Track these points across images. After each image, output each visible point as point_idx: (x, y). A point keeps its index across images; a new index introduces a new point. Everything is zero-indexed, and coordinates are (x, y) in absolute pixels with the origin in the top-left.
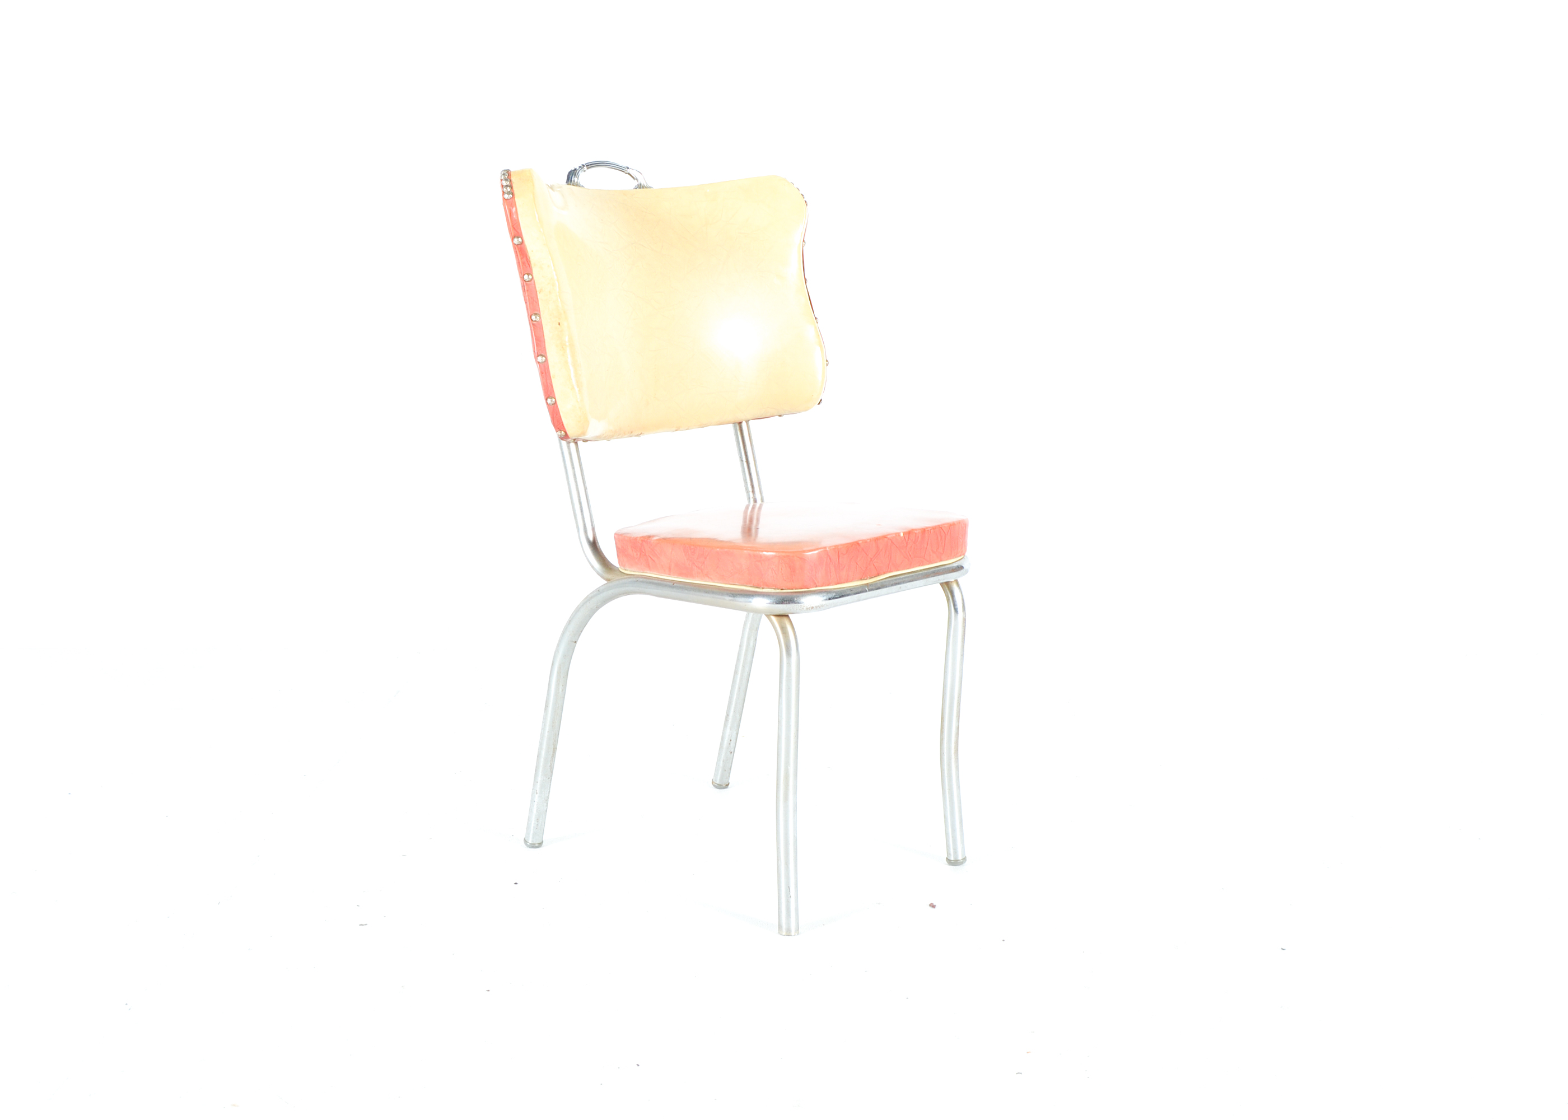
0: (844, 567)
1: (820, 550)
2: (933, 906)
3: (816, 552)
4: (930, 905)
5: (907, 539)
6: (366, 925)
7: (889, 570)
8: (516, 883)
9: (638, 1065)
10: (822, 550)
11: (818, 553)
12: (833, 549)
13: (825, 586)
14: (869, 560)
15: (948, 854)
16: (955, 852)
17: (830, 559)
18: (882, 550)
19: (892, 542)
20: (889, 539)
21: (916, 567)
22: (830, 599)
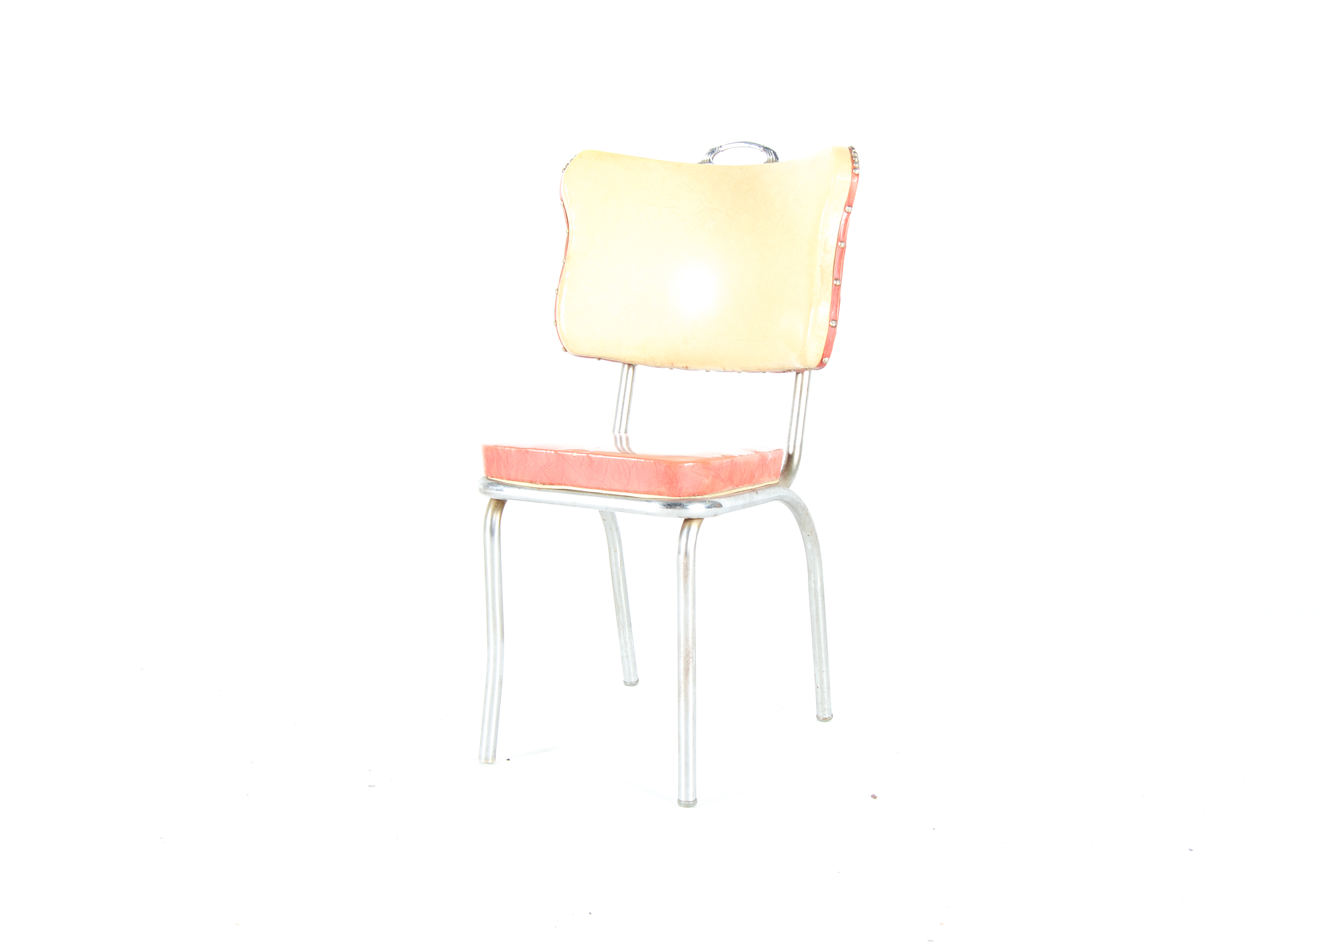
2: (874, 797)
4: (872, 796)
6: (374, 786)
8: (508, 760)
9: (590, 913)
15: (679, 795)
16: (687, 795)
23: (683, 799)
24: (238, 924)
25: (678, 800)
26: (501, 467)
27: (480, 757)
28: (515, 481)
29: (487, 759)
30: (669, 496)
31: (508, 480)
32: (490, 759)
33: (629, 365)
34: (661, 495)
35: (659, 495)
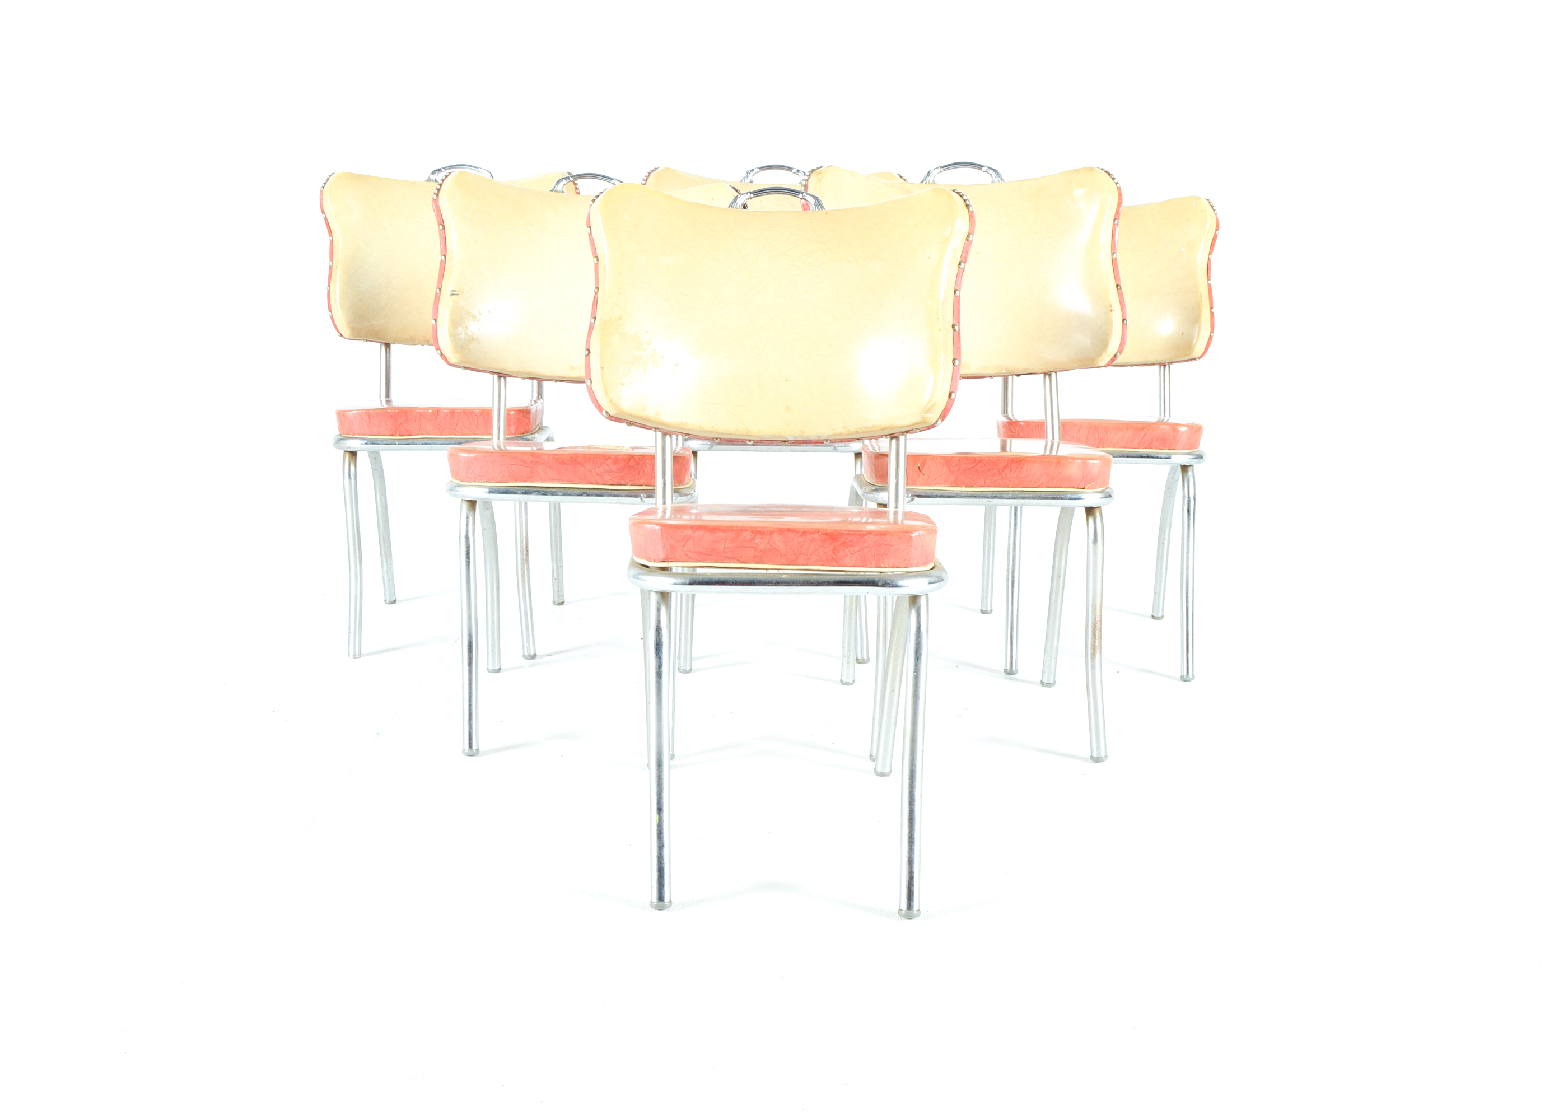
13: (366, 435)
14: (399, 423)
17: (362, 419)
18: (411, 419)
19: (420, 415)
20: (417, 411)
22: (366, 444)
27: (350, 653)
29: (355, 655)
32: (356, 653)
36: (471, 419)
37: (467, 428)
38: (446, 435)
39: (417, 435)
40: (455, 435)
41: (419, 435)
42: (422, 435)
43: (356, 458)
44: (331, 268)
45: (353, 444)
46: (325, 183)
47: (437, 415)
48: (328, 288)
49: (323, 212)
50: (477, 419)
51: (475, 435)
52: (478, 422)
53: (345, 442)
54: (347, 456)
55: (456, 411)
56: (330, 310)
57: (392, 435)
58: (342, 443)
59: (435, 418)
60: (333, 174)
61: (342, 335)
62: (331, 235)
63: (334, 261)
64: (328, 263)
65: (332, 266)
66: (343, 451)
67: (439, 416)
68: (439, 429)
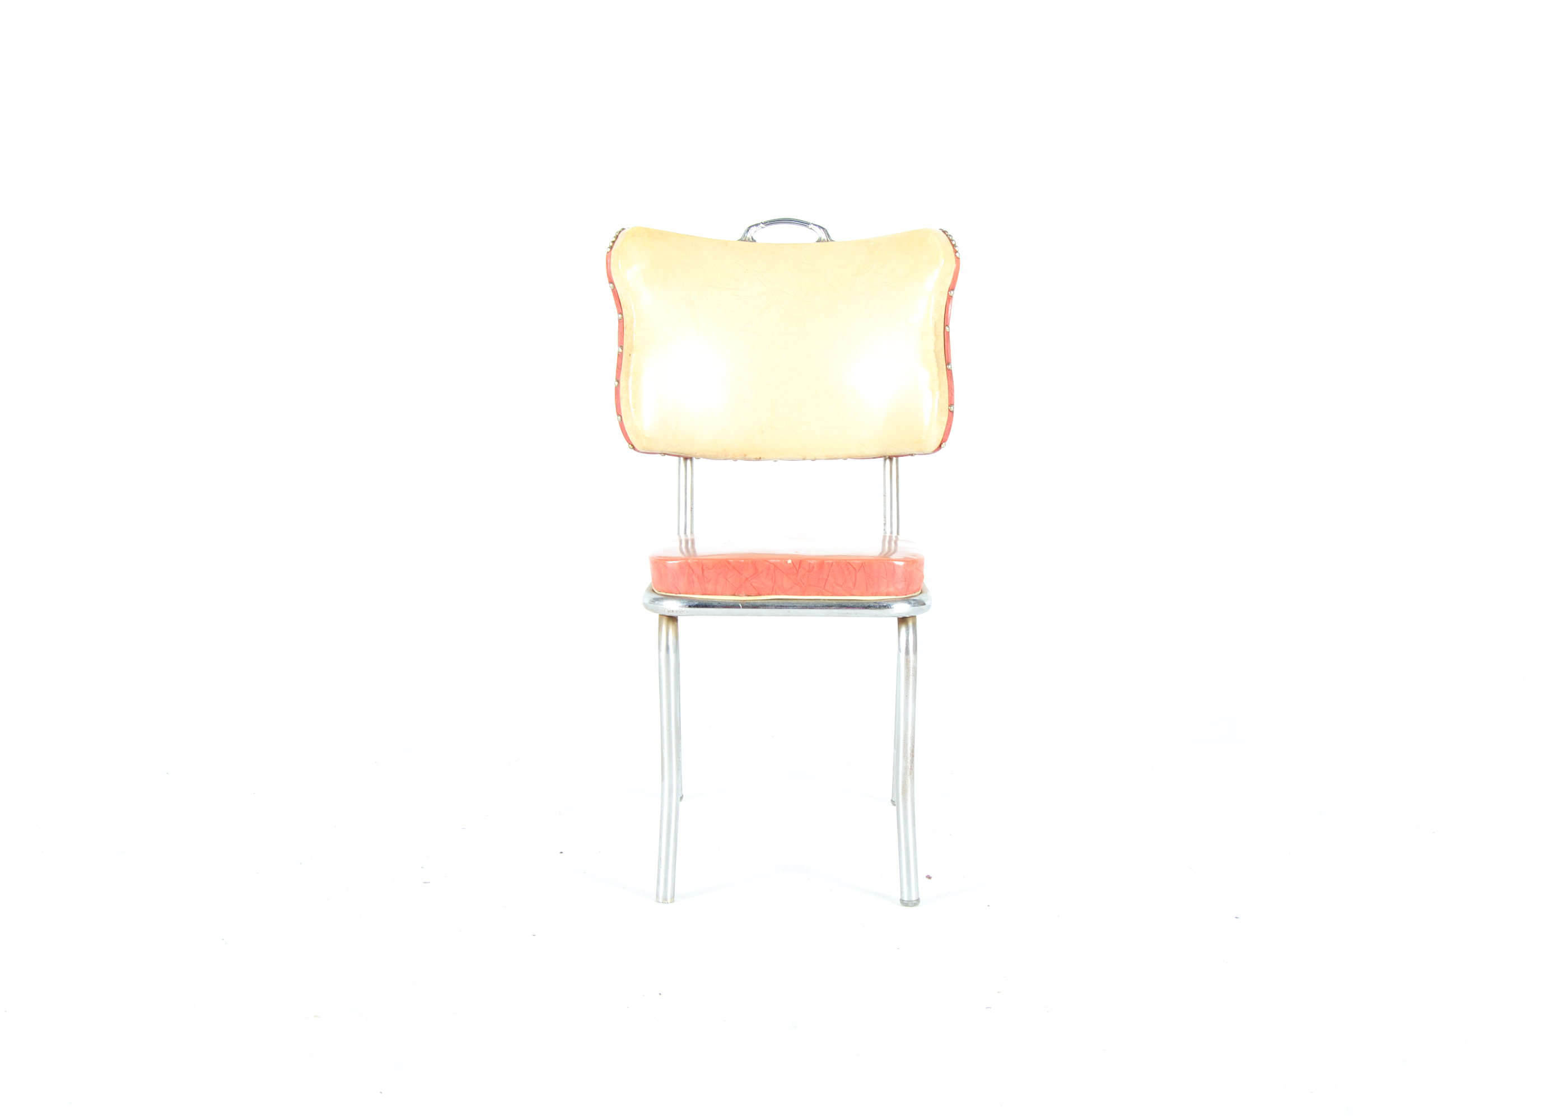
0: (710, 581)
1: (681, 561)
3: (677, 562)
5: (797, 568)
7: (774, 592)
10: (683, 561)
11: (679, 564)
12: (696, 562)
13: (690, 594)
14: (744, 578)
15: (900, 895)
16: (909, 894)
17: (693, 570)
18: (762, 572)
19: (775, 566)
20: (771, 563)
21: (814, 595)
22: (690, 606)
23: (906, 899)
24: (316, 1016)
25: (901, 899)
26: (693, 582)
27: (657, 896)
28: (712, 595)
29: (665, 899)
30: (896, 596)
31: (703, 595)
32: (667, 896)
33: (686, 459)
34: (889, 595)
35: (887, 595)
36: (847, 573)
37: (841, 586)
38: (810, 595)
39: (769, 594)
40: (823, 595)
41: (772, 594)
42: (776, 594)
43: (677, 625)
44: (620, 356)
45: (672, 606)
46: (614, 242)
47: (799, 568)
48: (617, 383)
49: (611, 282)
50: (856, 573)
51: (851, 595)
52: (856, 577)
53: (661, 603)
54: (665, 621)
55: (826, 562)
56: (619, 414)
57: (734, 595)
58: (657, 604)
59: (796, 572)
60: (623, 229)
61: (634, 448)
62: (621, 312)
63: (625, 347)
64: (616, 349)
65: (622, 353)
66: (657, 616)
67: (801, 569)
68: (801, 587)
